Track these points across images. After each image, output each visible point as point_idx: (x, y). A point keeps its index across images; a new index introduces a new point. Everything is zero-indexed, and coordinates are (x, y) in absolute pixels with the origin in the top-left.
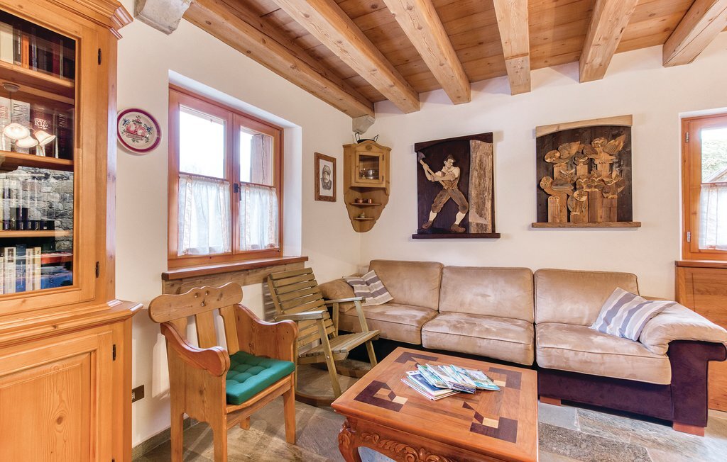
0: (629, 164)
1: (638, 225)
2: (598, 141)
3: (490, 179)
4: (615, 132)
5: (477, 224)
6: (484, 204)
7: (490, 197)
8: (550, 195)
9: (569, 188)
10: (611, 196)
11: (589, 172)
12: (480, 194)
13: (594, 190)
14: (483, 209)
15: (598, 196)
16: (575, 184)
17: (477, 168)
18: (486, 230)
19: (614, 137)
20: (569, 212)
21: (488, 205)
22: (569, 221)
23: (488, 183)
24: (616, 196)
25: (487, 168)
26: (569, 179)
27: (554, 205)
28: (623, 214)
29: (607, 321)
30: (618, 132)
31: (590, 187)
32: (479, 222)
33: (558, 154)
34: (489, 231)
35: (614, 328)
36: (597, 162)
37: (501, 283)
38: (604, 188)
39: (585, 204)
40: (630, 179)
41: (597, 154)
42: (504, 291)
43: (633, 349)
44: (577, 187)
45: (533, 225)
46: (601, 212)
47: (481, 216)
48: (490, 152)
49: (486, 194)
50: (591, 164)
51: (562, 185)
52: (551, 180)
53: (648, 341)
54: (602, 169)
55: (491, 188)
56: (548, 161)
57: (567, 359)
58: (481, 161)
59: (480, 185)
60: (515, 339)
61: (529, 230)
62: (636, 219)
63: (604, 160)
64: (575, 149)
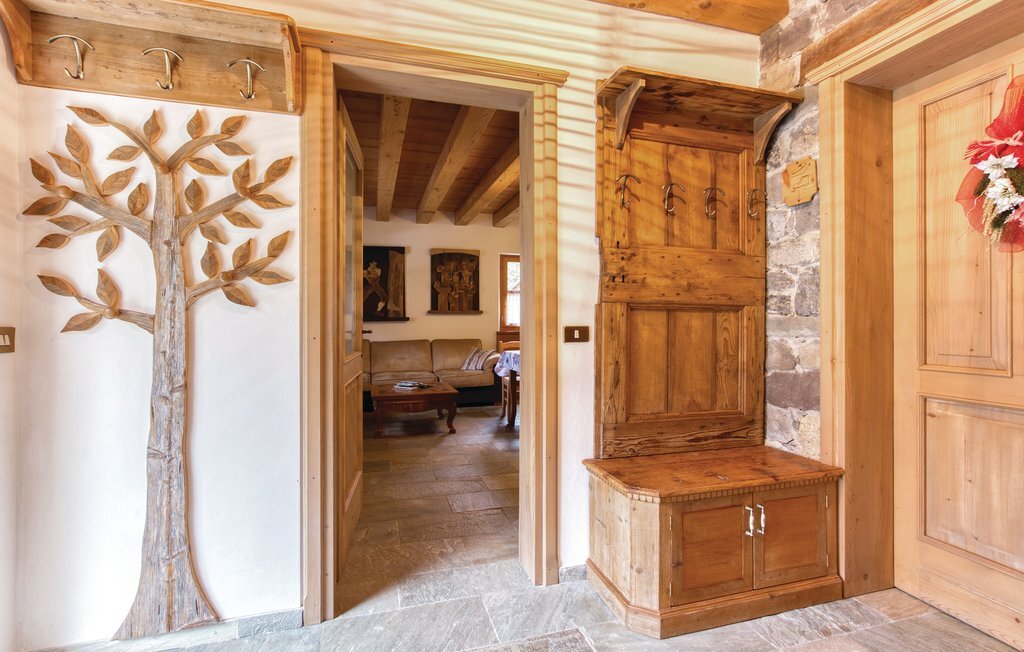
0: (478, 278)
1: (483, 312)
2: (465, 263)
3: (403, 279)
5: (393, 311)
6: (399, 296)
7: (403, 292)
10: (470, 296)
11: (460, 281)
12: (396, 290)
13: (462, 291)
14: (397, 300)
15: (464, 295)
17: (395, 270)
18: (400, 315)
19: (472, 261)
21: (401, 297)
23: (401, 282)
24: (472, 296)
25: (401, 271)
27: (441, 298)
28: (474, 307)
29: (469, 364)
30: (473, 258)
31: (460, 289)
32: (394, 309)
34: (402, 316)
35: (472, 366)
36: (463, 275)
37: (413, 349)
38: (467, 291)
39: (457, 300)
40: (478, 287)
41: (464, 270)
42: (415, 355)
43: (481, 372)
45: (429, 312)
46: (465, 305)
47: (397, 305)
48: (403, 261)
49: (400, 290)
50: (460, 275)
53: (486, 368)
54: (466, 279)
55: (403, 286)
58: (396, 266)
59: (395, 283)
61: (426, 315)
62: (481, 309)
63: (466, 273)
64: (452, 265)
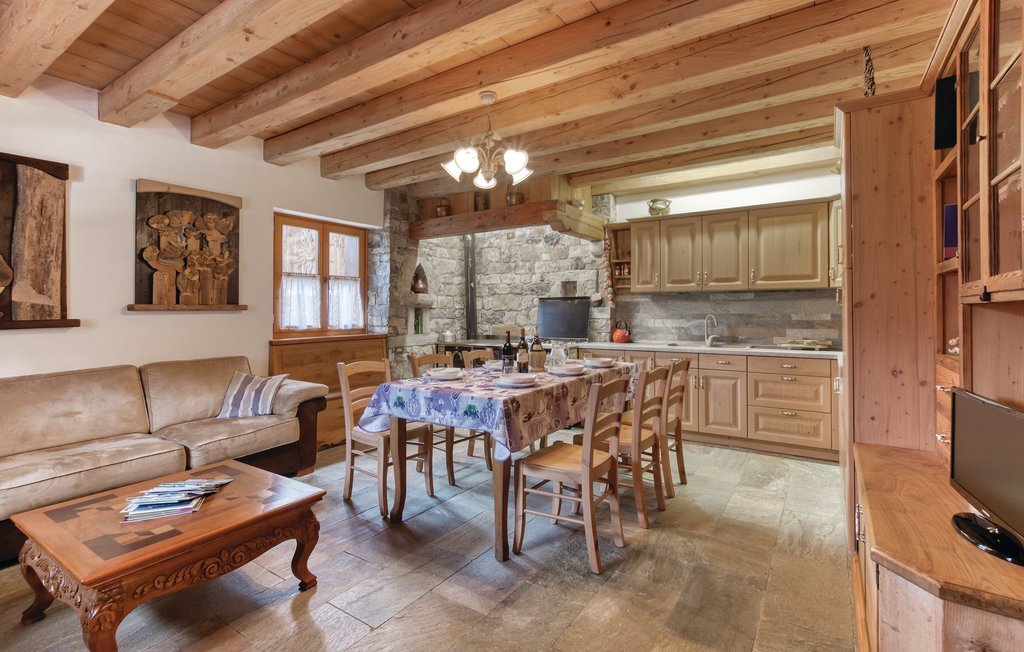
0: (237, 245)
1: (245, 308)
2: (211, 216)
3: (59, 235)
4: (226, 211)
5: (33, 306)
6: (47, 273)
7: (60, 262)
8: (156, 270)
9: (179, 264)
10: (222, 278)
11: (201, 249)
12: (41, 257)
13: (206, 269)
14: (44, 282)
15: (210, 275)
16: (185, 260)
17: (36, 212)
18: (50, 315)
19: (225, 215)
20: (178, 292)
21: (56, 275)
22: (178, 302)
23: (55, 241)
24: (226, 278)
25: (55, 217)
26: (179, 253)
27: (161, 282)
28: (231, 299)
29: (236, 405)
30: (228, 210)
31: (201, 265)
32: (34, 301)
33: (167, 221)
34: (57, 315)
35: (245, 408)
36: (209, 239)
37: (97, 390)
38: (215, 267)
39: (197, 284)
40: (237, 262)
41: (209, 230)
42: (104, 401)
44: (189, 263)
45: (130, 308)
46: (213, 294)
47: (41, 292)
48: (62, 194)
49: (52, 258)
50: (203, 239)
51: (171, 259)
52: (158, 251)
54: (214, 247)
55: (60, 250)
56: (155, 226)
57: (225, 449)
58: (42, 203)
59: (39, 241)
60: (164, 448)
61: (124, 314)
62: (242, 302)
63: (215, 237)
64: (186, 218)
